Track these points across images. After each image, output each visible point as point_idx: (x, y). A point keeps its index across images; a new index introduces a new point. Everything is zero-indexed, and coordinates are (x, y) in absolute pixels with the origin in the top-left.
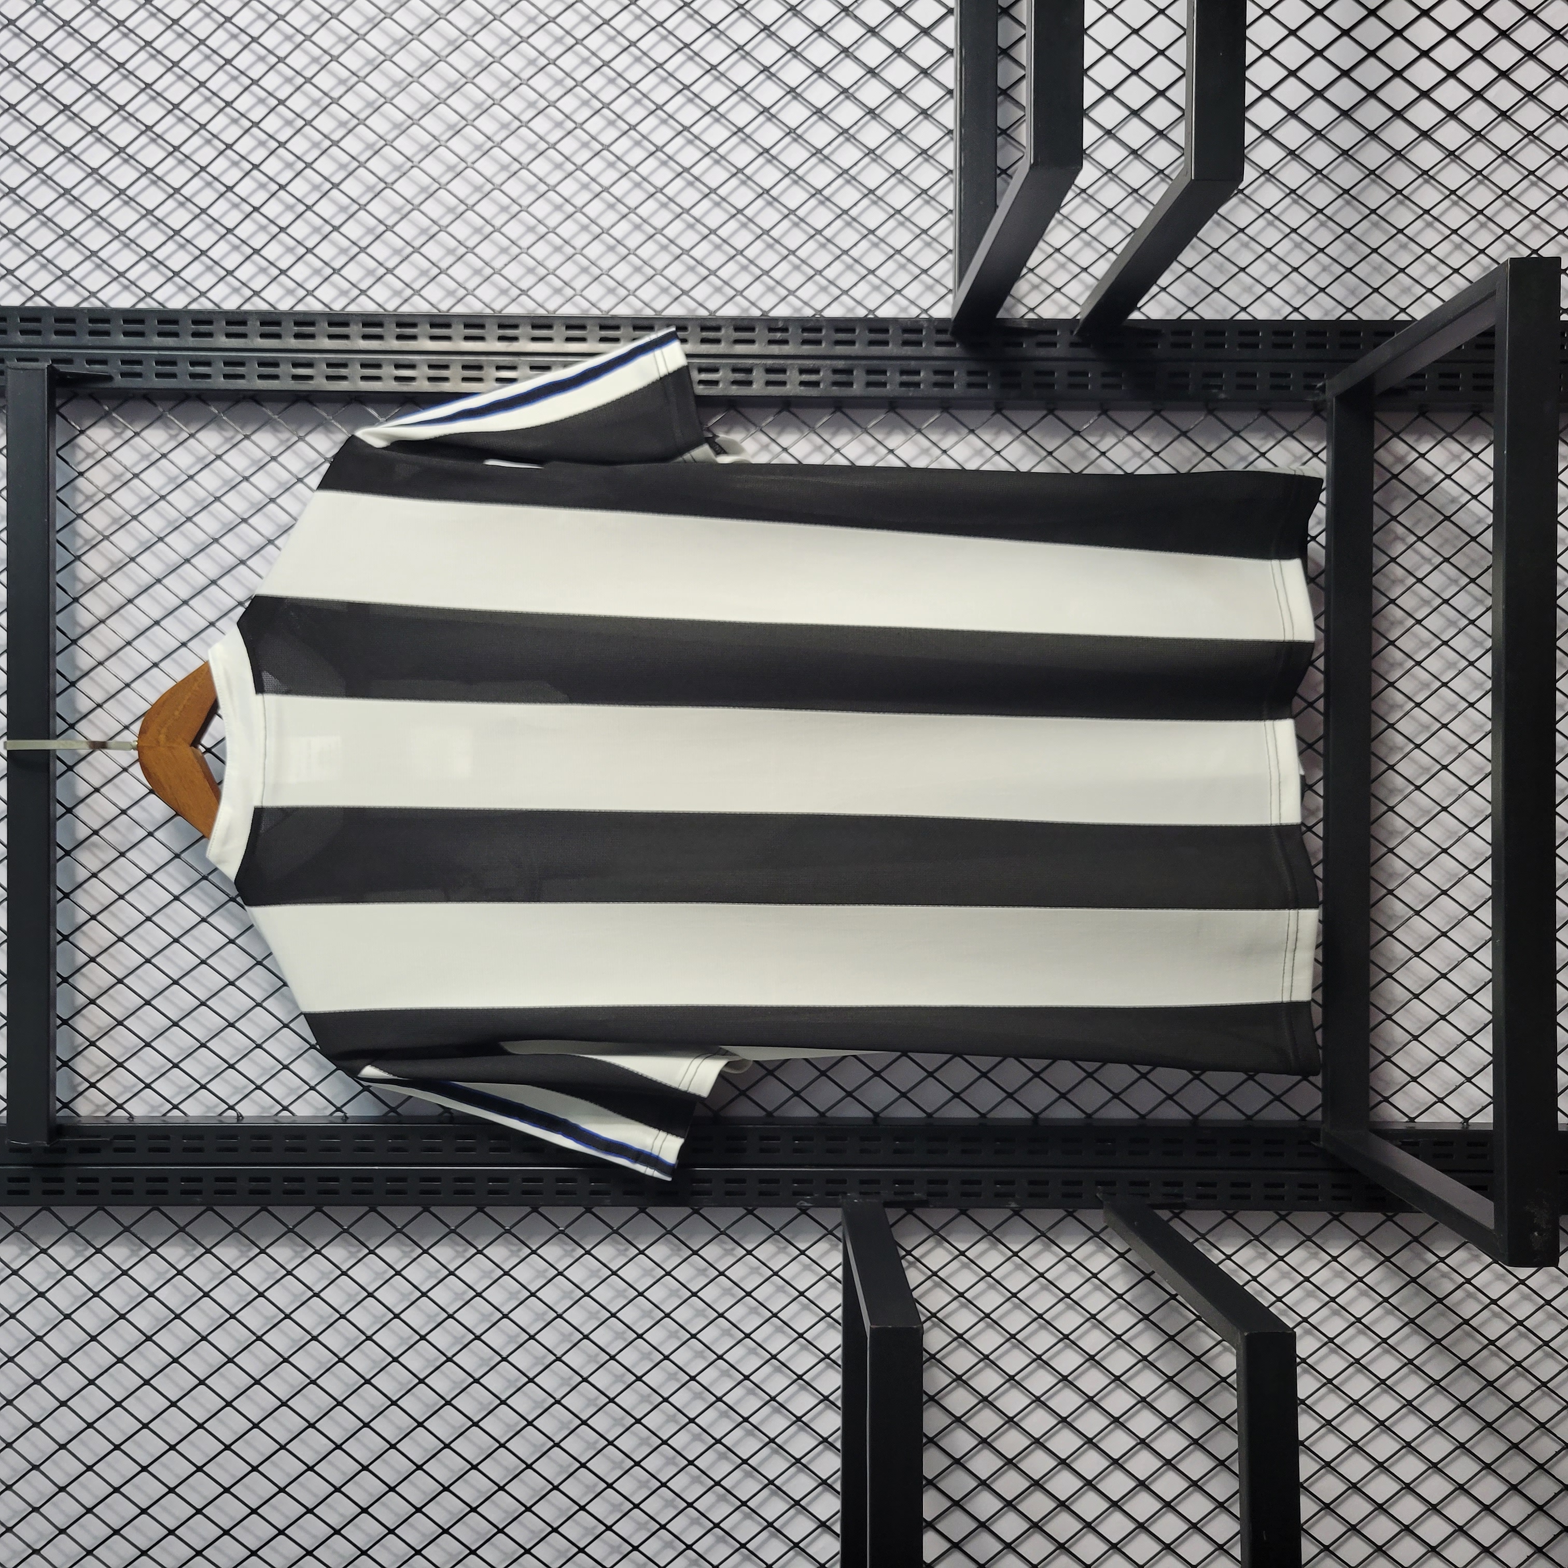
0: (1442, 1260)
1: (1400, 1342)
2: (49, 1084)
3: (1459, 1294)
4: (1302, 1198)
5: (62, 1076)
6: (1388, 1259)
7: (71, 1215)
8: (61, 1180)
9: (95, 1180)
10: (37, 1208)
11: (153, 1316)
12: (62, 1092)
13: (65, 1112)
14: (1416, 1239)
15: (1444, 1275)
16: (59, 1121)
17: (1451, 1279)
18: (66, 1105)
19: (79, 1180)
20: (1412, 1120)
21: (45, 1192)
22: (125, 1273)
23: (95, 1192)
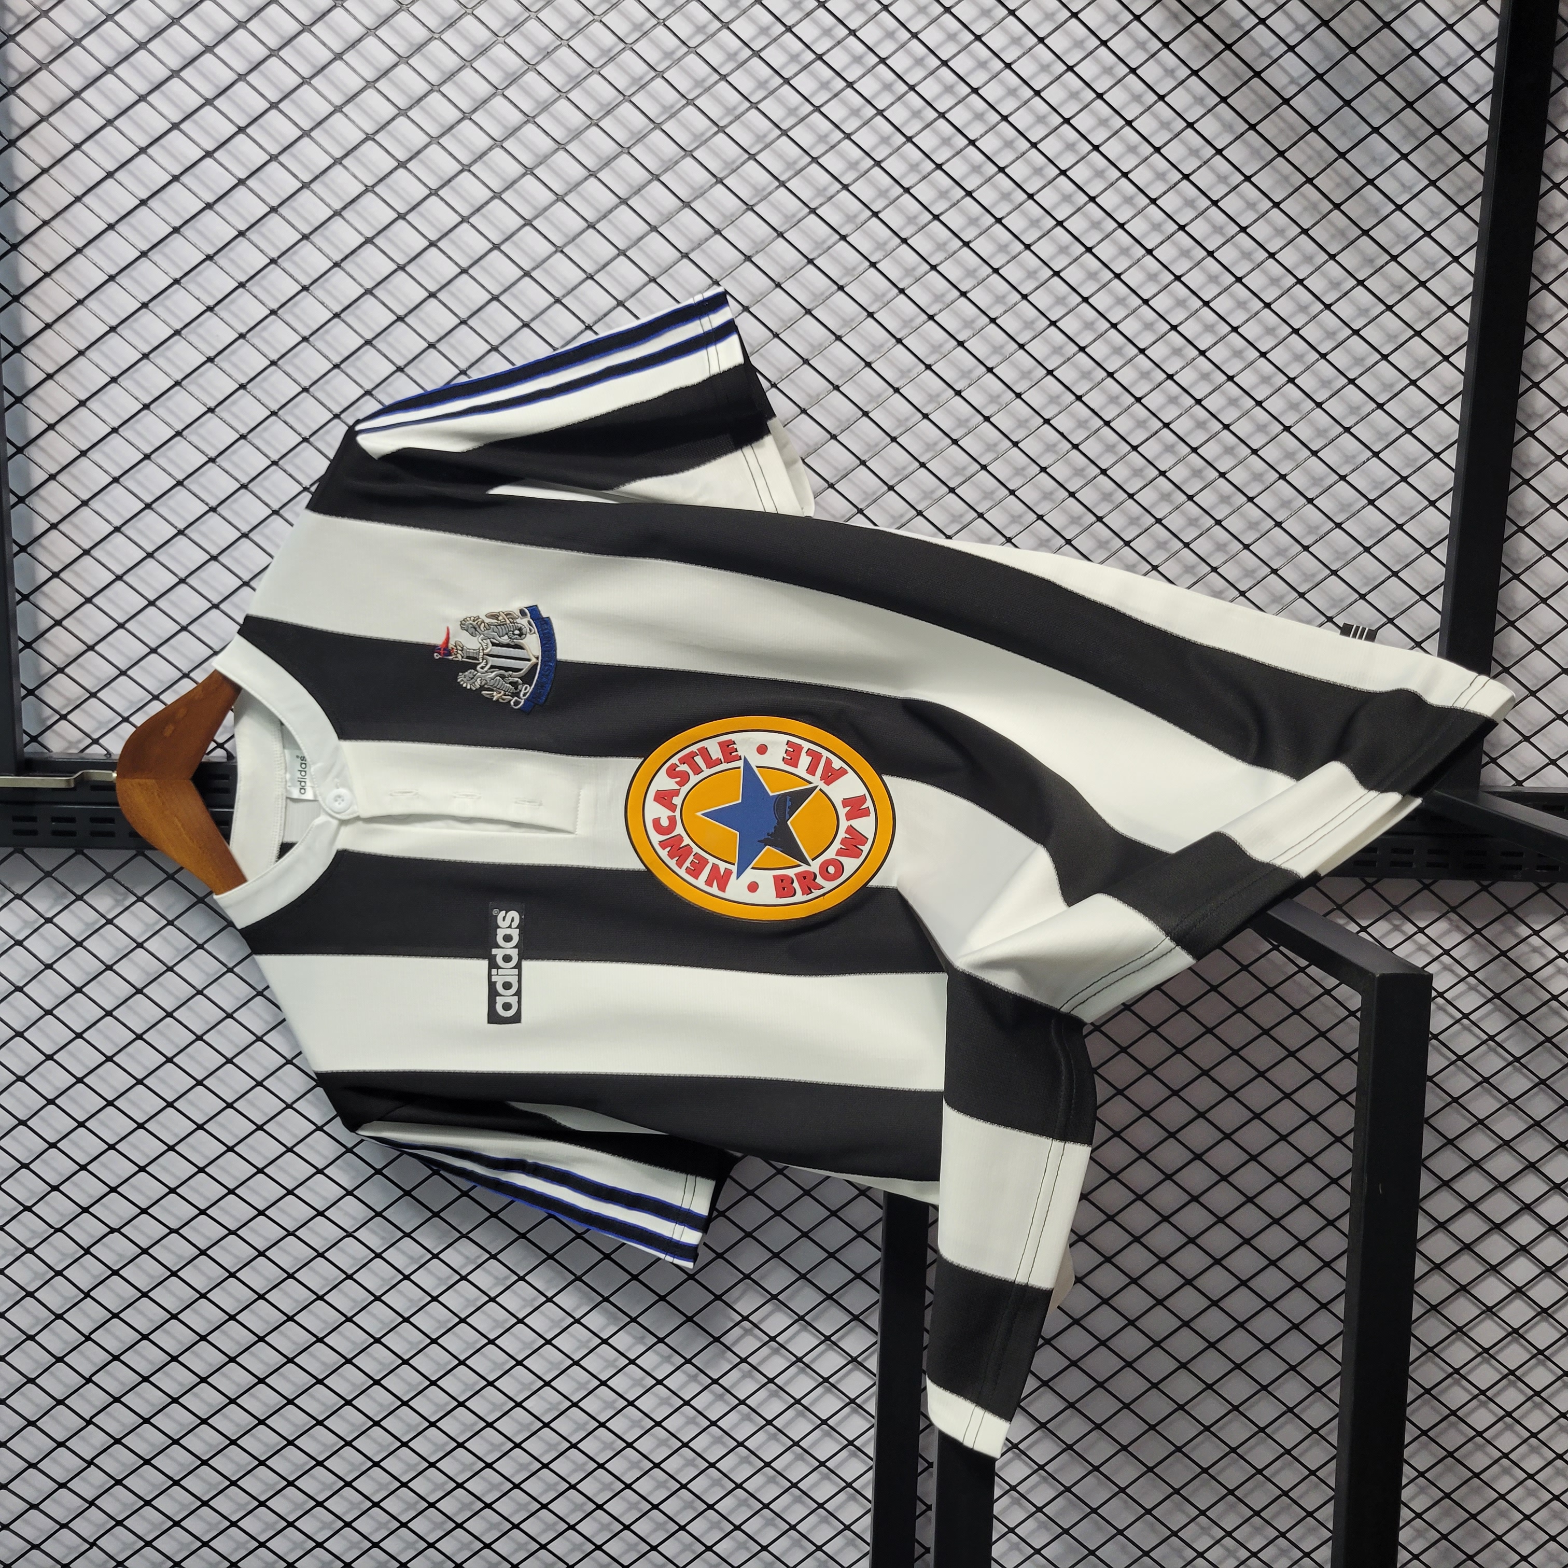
0: (1536, 933)
1: (1482, 1019)
2: (14, 716)
3: (1549, 969)
4: (1394, 864)
5: (28, 705)
6: (1478, 931)
7: (48, 858)
8: (33, 819)
9: (72, 820)
10: (10, 850)
11: (143, 970)
12: (29, 725)
13: (32, 748)
14: (1510, 911)
15: (1535, 950)
16: (27, 756)
17: (1542, 955)
18: (34, 739)
19: (54, 819)
20: (1519, 783)
21: (17, 832)
22: (110, 922)
23: (73, 834)
